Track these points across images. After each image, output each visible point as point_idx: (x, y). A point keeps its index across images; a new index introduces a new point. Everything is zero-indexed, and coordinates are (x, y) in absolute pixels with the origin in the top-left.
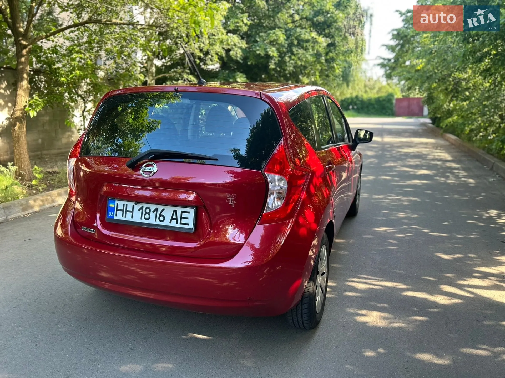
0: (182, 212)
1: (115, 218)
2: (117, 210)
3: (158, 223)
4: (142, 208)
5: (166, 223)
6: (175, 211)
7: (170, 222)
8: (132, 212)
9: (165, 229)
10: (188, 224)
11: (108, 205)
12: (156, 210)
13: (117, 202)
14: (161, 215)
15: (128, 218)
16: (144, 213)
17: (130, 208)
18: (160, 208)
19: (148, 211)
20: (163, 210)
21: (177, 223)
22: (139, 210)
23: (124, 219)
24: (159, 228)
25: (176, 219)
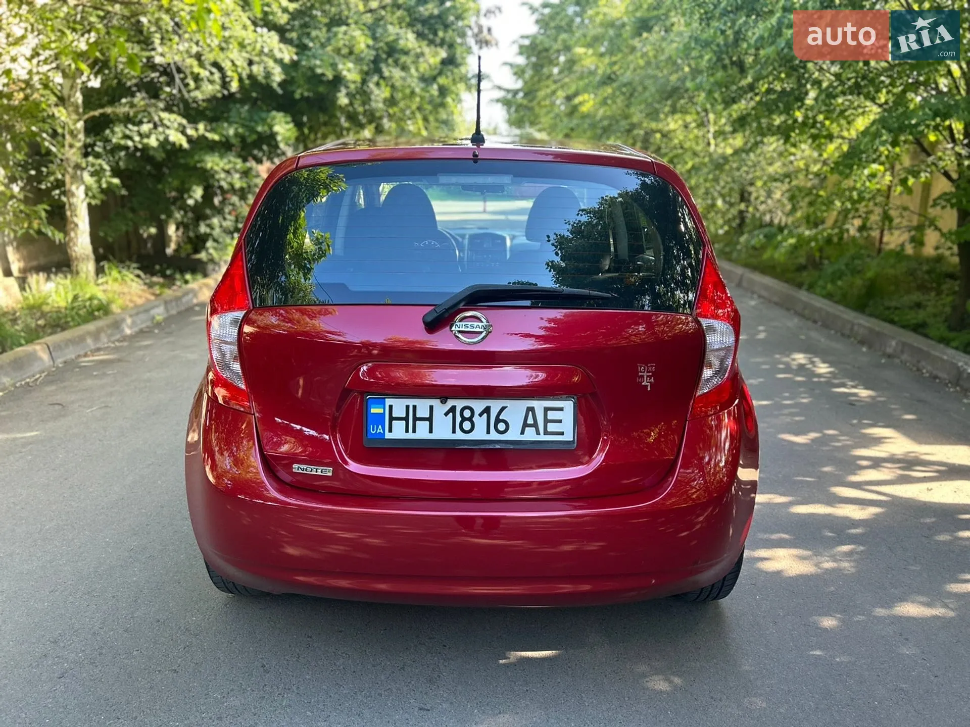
0: (547, 409)
1: (388, 436)
2: (392, 419)
3: (494, 436)
4: (453, 410)
5: (513, 434)
6: (531, 409)
7: (522, 433)
8: (430, 419)
9: (512, 447)
10: (562, 434)
11: (368, 410)
12: (487, 410)
13: (389, 402)
14: (498, 421)
15: (422, 432)
16: (458, 419)
17: (423, 414)
18: (495, 405)
19: (467, 414)
20: (503, 409)
21: (538, 433)
22: (446, 414)
23: (410, 436)
24: (498, 446)
25: (535, 425)
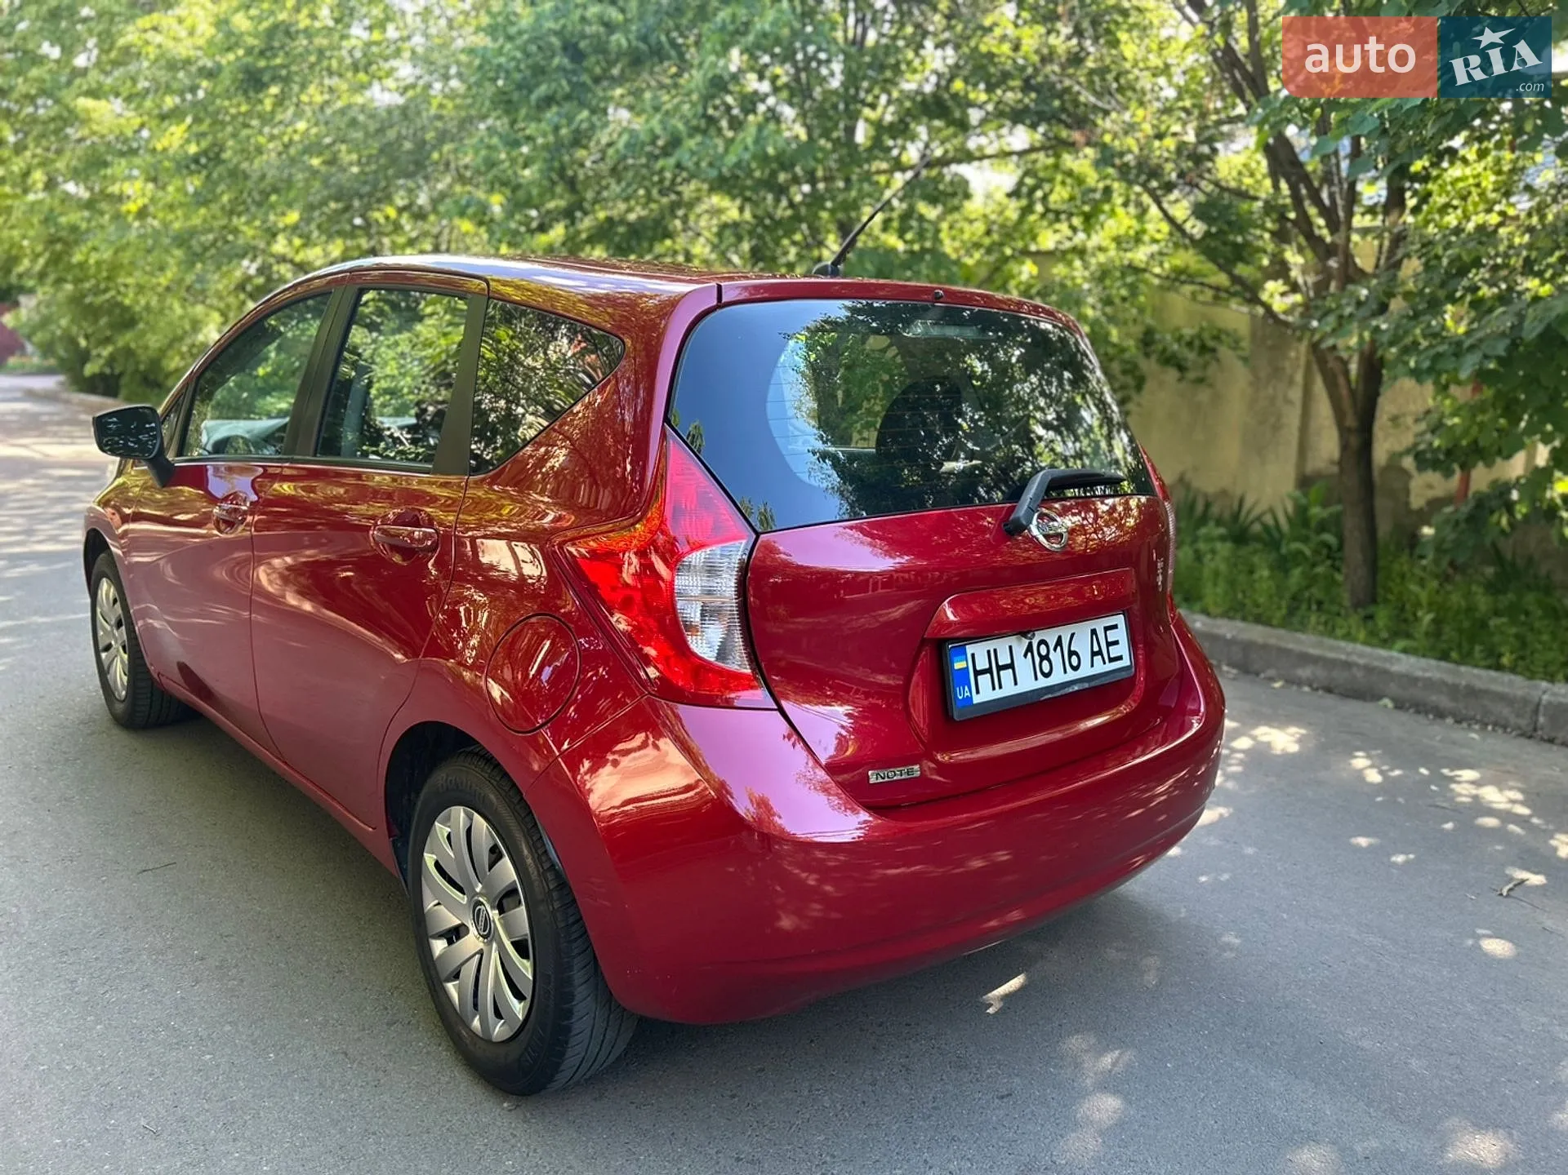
0: (1107, 629)
1: (977, 699)
2: (977, 673)
3: (1070, 675)
4: (1029, 649)
5: (1085, 671)
6: (1094, 632)
7: (1092, 665)
8: (1011, 666)
9: (1086, 685)
10: (1120, 658)
11: (951, 666)
12: (1059, 642)
13: (970, 649)
14: (1070, 654)
15: (1009, 689)
16: (1037, 659)
17: (1004, 659)
18: (1065, 632)
19: (1043, 651)
20: (1072, 636)
21: (1104, 662)
22: (1025, 656)
23: (999, 694)
24: (1075, 689)
25: (1100, 653)
